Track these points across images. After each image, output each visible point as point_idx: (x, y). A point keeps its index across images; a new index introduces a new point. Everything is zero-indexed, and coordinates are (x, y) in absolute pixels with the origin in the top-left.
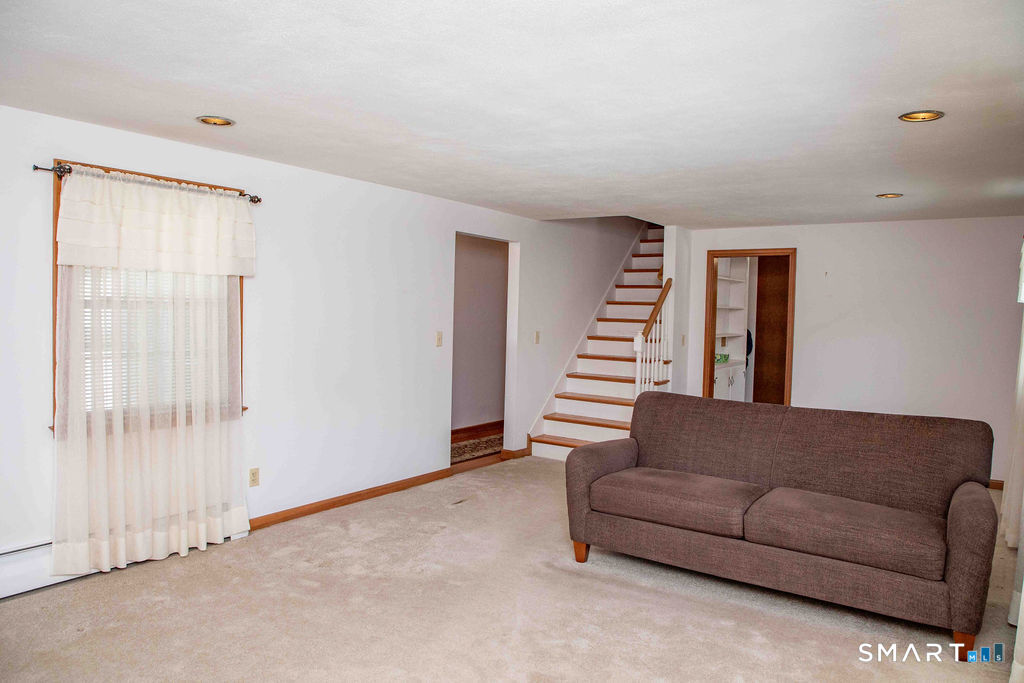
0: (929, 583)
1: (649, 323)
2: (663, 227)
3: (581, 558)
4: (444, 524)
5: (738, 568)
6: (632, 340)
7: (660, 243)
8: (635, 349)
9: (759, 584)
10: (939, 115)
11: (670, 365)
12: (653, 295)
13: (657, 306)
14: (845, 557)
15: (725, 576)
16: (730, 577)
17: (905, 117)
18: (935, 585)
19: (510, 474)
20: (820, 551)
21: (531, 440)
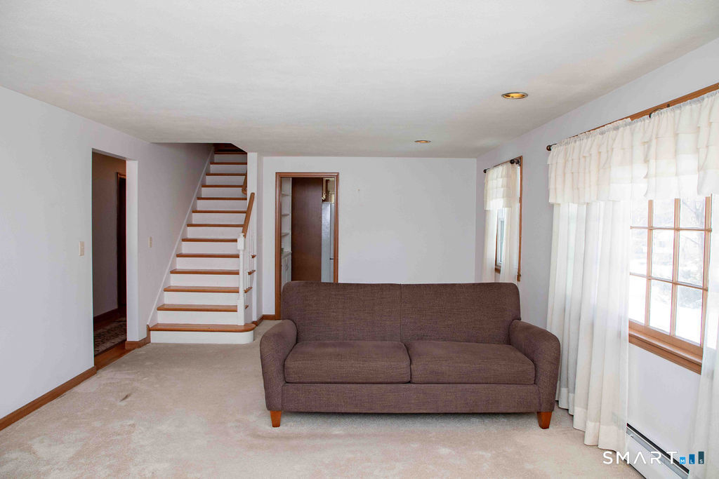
0: (529, 387)
1: (244, 227)
2: (246, 154)
3: (276, 424)
4: (131, 422)
5: (409, 403)
6: (235, 241)
7: (245, 165)
8: (238, 248)
9: (425, 412)
10: (524, 96)
11: (255, 258)
12: (243, 205)
13: (248, 213)
14: (481, 381)
15: (400, 412)
16: (403, 412)
17: (507, 95)
18: (532, 387)
19: (148, 363)
20: (464, 380)
21: (149, 330)
